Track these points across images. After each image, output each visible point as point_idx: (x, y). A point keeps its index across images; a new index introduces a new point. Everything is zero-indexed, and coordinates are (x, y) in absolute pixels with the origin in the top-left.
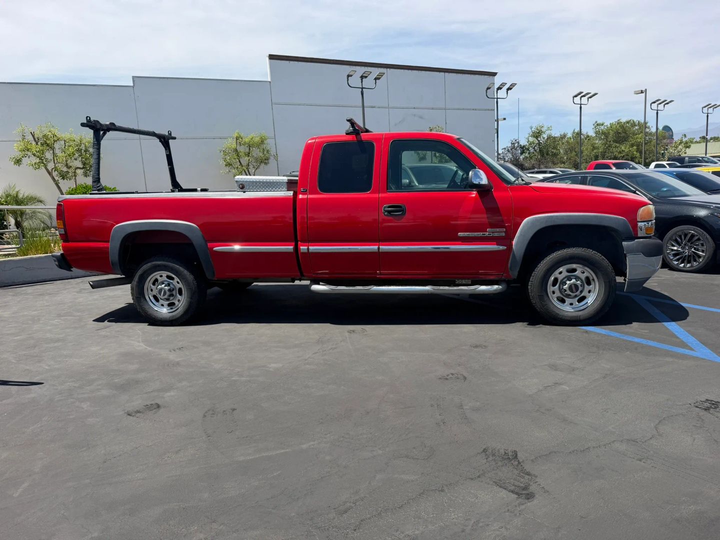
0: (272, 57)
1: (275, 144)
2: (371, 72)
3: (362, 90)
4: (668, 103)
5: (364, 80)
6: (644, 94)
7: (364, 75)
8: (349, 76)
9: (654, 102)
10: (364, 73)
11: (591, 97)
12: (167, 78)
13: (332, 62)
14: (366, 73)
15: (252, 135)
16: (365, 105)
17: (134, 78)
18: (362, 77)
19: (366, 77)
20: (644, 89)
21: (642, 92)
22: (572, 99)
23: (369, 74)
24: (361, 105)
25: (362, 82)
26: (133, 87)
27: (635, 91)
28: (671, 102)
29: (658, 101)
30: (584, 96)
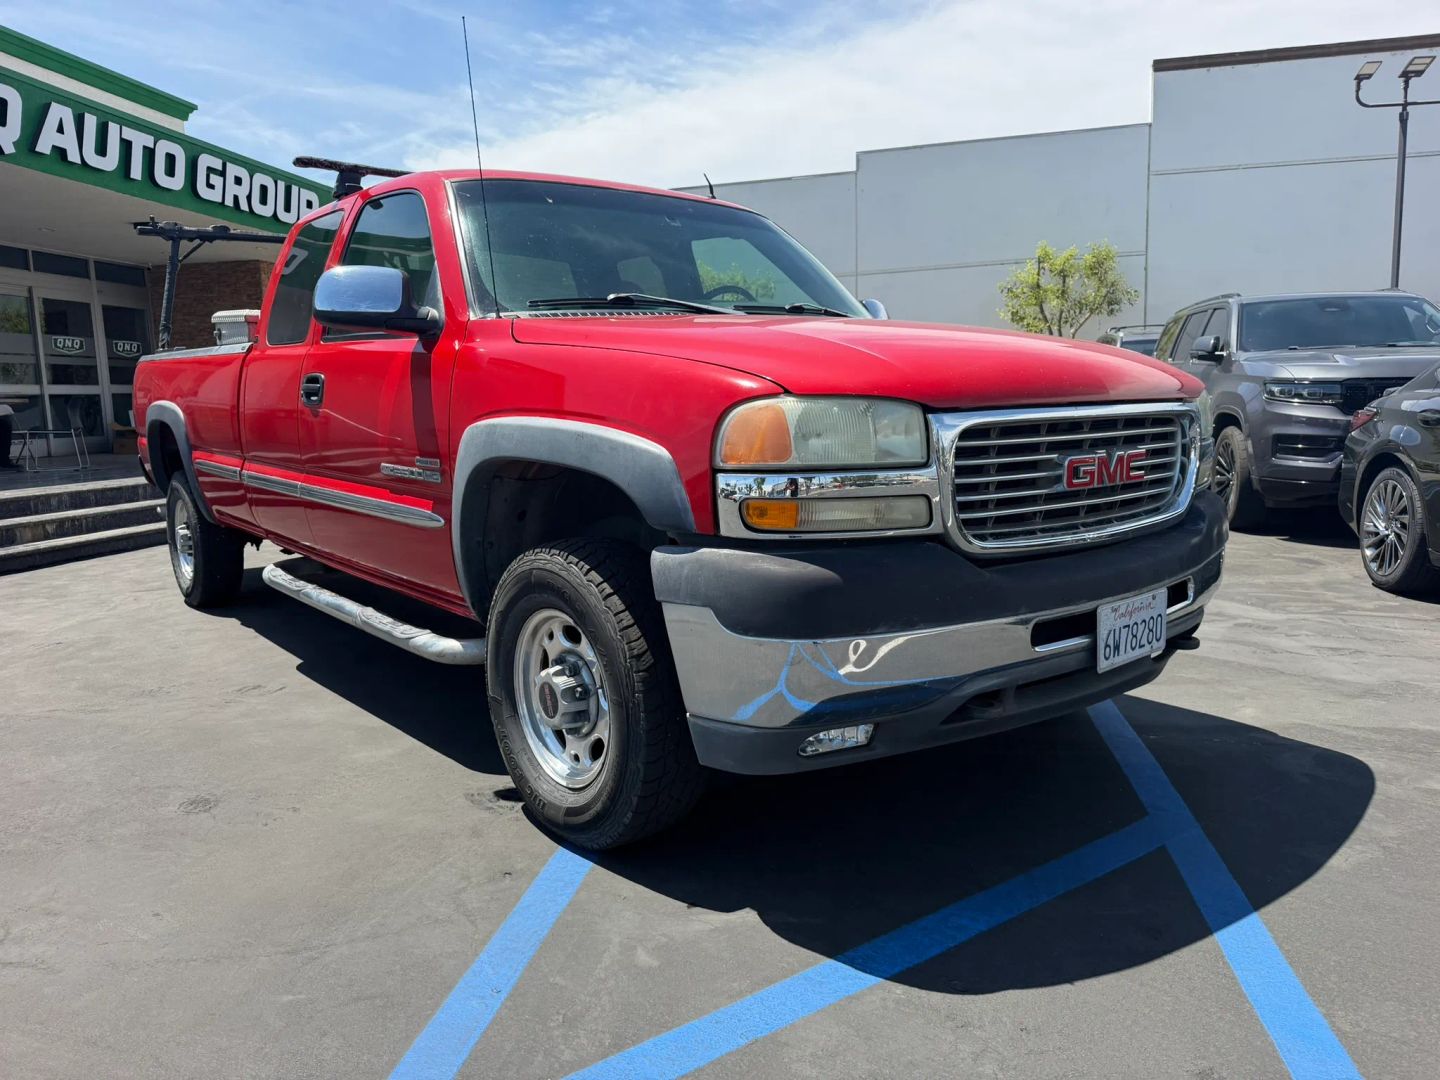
0: (1160, 66)
1: (1146, 269)
2: (1434, 58)
3: (1404, 109)
5: (1413, 81)
7: (1411, 68)
8: (1359, 79)
10: (1410, 64)
12: (921, 147)
13: (1335, 50)
14: (1416, 61)
15: (1072, 250)
16: (1408, 151)
17: (861, 157)
18: (1406, 75)
19: (1419, 73)
23: (1428, 65)
24: (1396, 151)
25: (1406, 89)
26: (856, 173)
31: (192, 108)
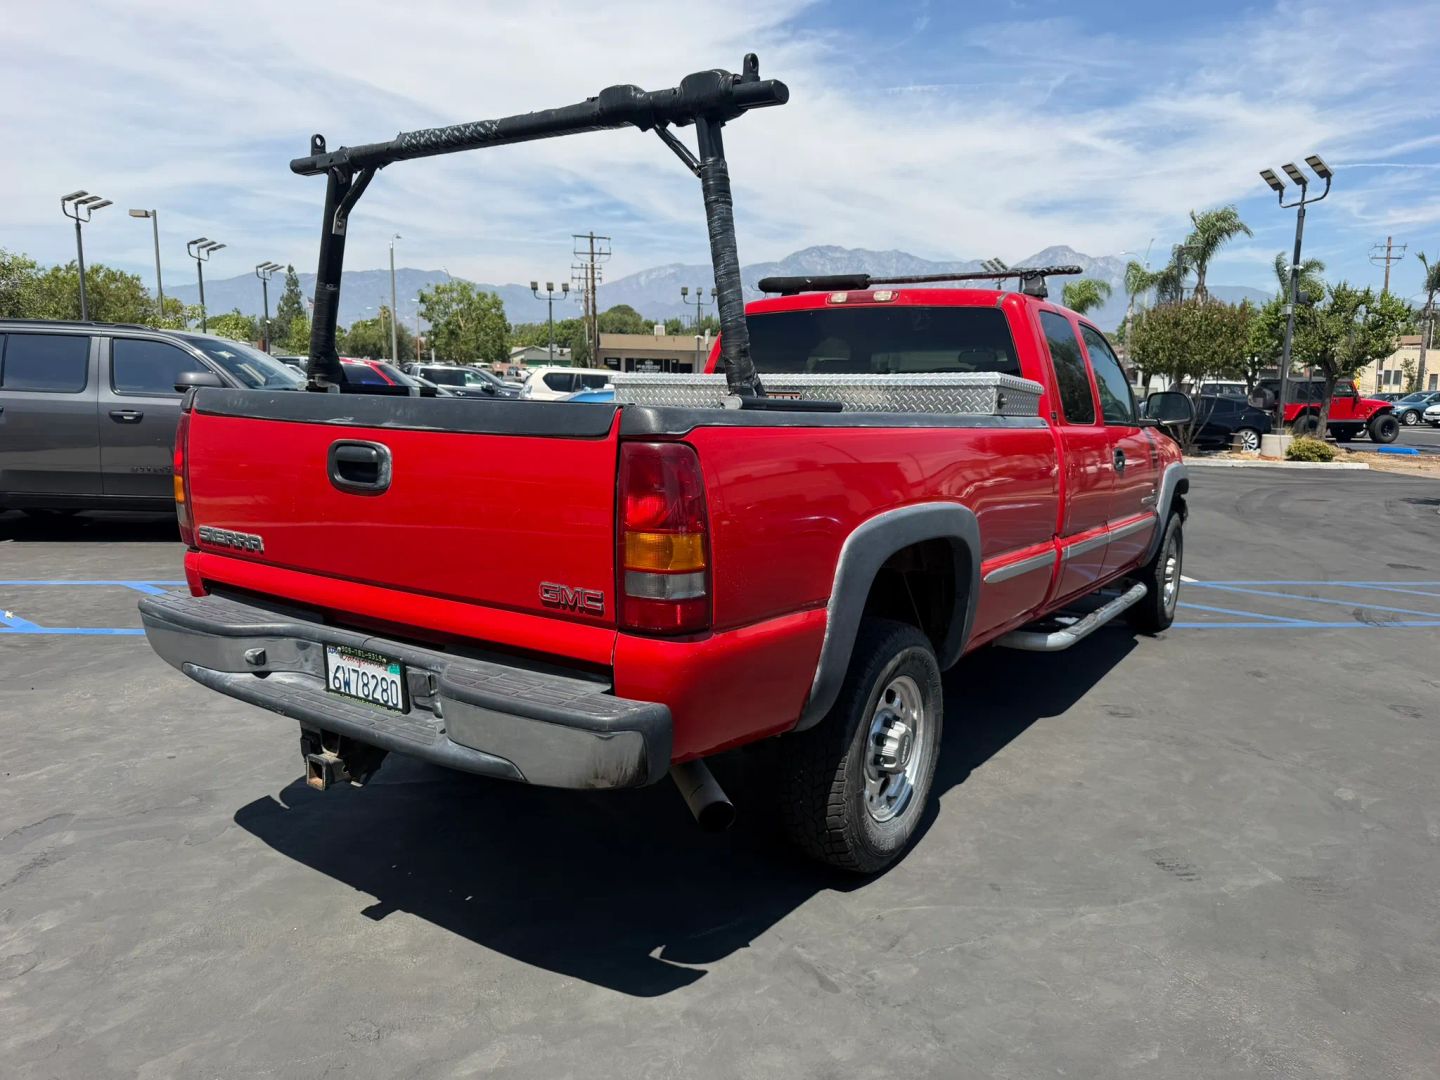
4: (214, 249)
6: (151, 218)
9: (195, 242)
11: (95, 208)
20: (150, 210)
21: (147, 215)
22: (60, 203)
27: (131, 211)
28: (220, 246)
29: (201, 240)
30: (85, 202)
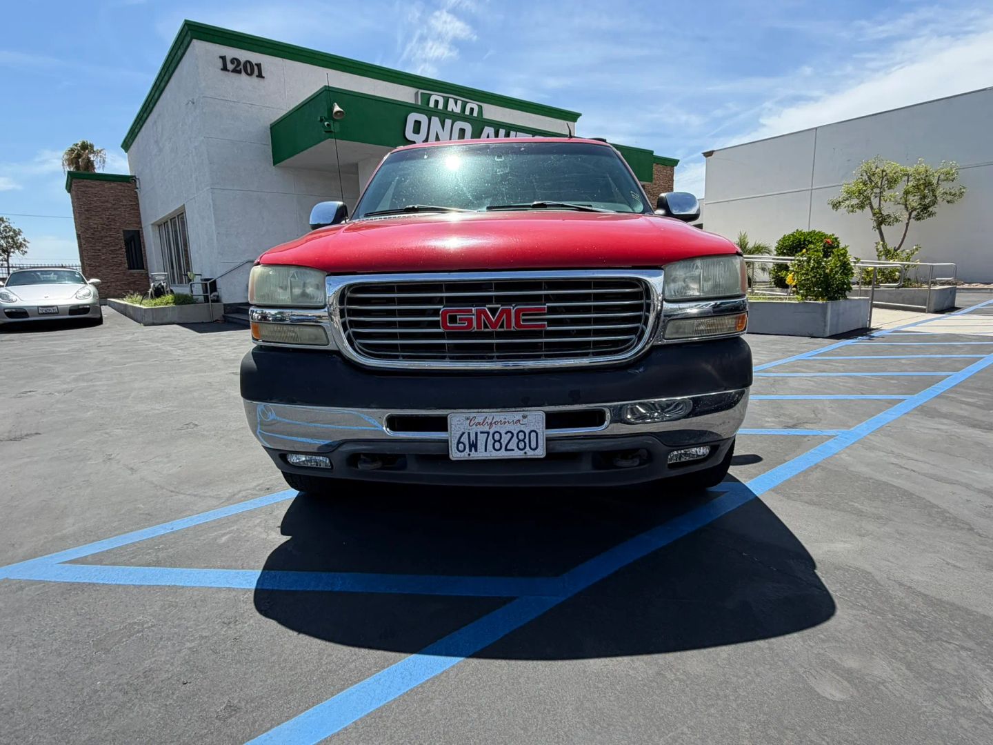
31: (579, 115)
